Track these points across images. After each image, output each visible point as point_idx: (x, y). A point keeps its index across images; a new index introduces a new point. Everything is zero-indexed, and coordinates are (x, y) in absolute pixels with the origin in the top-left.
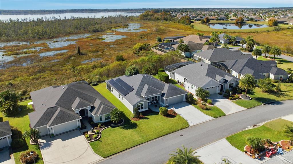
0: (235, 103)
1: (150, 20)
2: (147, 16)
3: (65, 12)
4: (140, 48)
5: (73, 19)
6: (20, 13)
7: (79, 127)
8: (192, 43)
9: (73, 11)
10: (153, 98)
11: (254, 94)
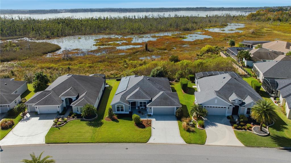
0: (236, 134)
1: (259, 20)
2: (256, 16)
3: (180, 10)
4: (208, 50)
5: (176, 17)
6: (143, 10)
7: (58, 112)
8: (264, 51)
9: (187, 9)
10: (141, 103)
11: (284, 131)
